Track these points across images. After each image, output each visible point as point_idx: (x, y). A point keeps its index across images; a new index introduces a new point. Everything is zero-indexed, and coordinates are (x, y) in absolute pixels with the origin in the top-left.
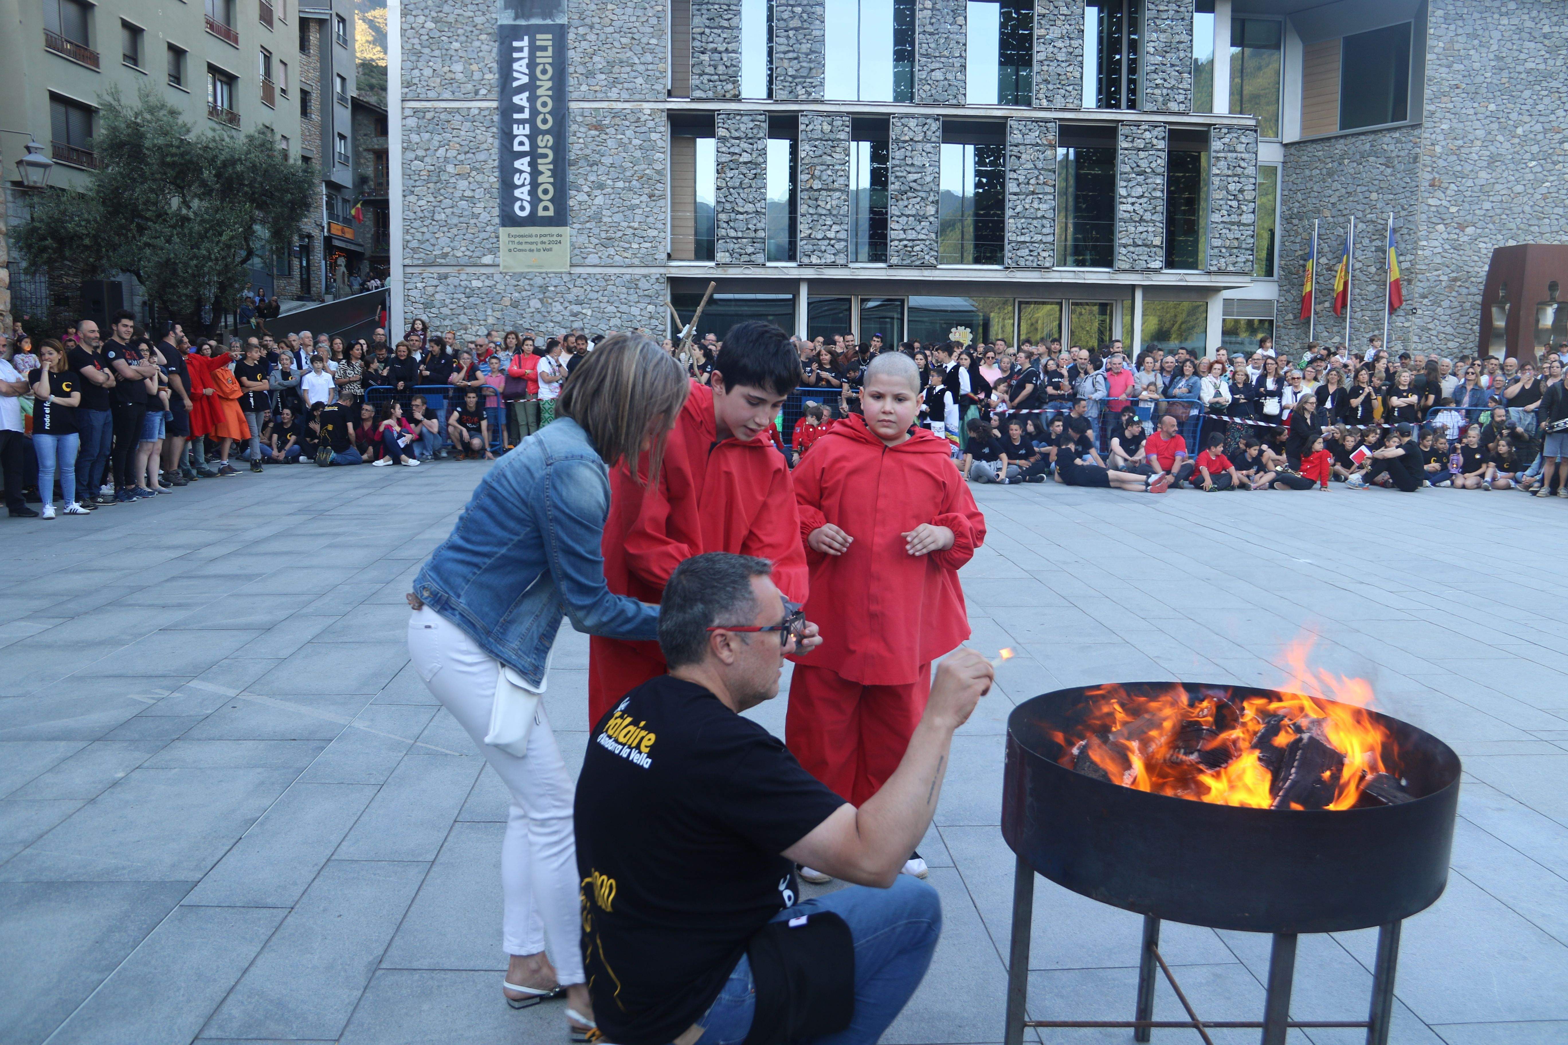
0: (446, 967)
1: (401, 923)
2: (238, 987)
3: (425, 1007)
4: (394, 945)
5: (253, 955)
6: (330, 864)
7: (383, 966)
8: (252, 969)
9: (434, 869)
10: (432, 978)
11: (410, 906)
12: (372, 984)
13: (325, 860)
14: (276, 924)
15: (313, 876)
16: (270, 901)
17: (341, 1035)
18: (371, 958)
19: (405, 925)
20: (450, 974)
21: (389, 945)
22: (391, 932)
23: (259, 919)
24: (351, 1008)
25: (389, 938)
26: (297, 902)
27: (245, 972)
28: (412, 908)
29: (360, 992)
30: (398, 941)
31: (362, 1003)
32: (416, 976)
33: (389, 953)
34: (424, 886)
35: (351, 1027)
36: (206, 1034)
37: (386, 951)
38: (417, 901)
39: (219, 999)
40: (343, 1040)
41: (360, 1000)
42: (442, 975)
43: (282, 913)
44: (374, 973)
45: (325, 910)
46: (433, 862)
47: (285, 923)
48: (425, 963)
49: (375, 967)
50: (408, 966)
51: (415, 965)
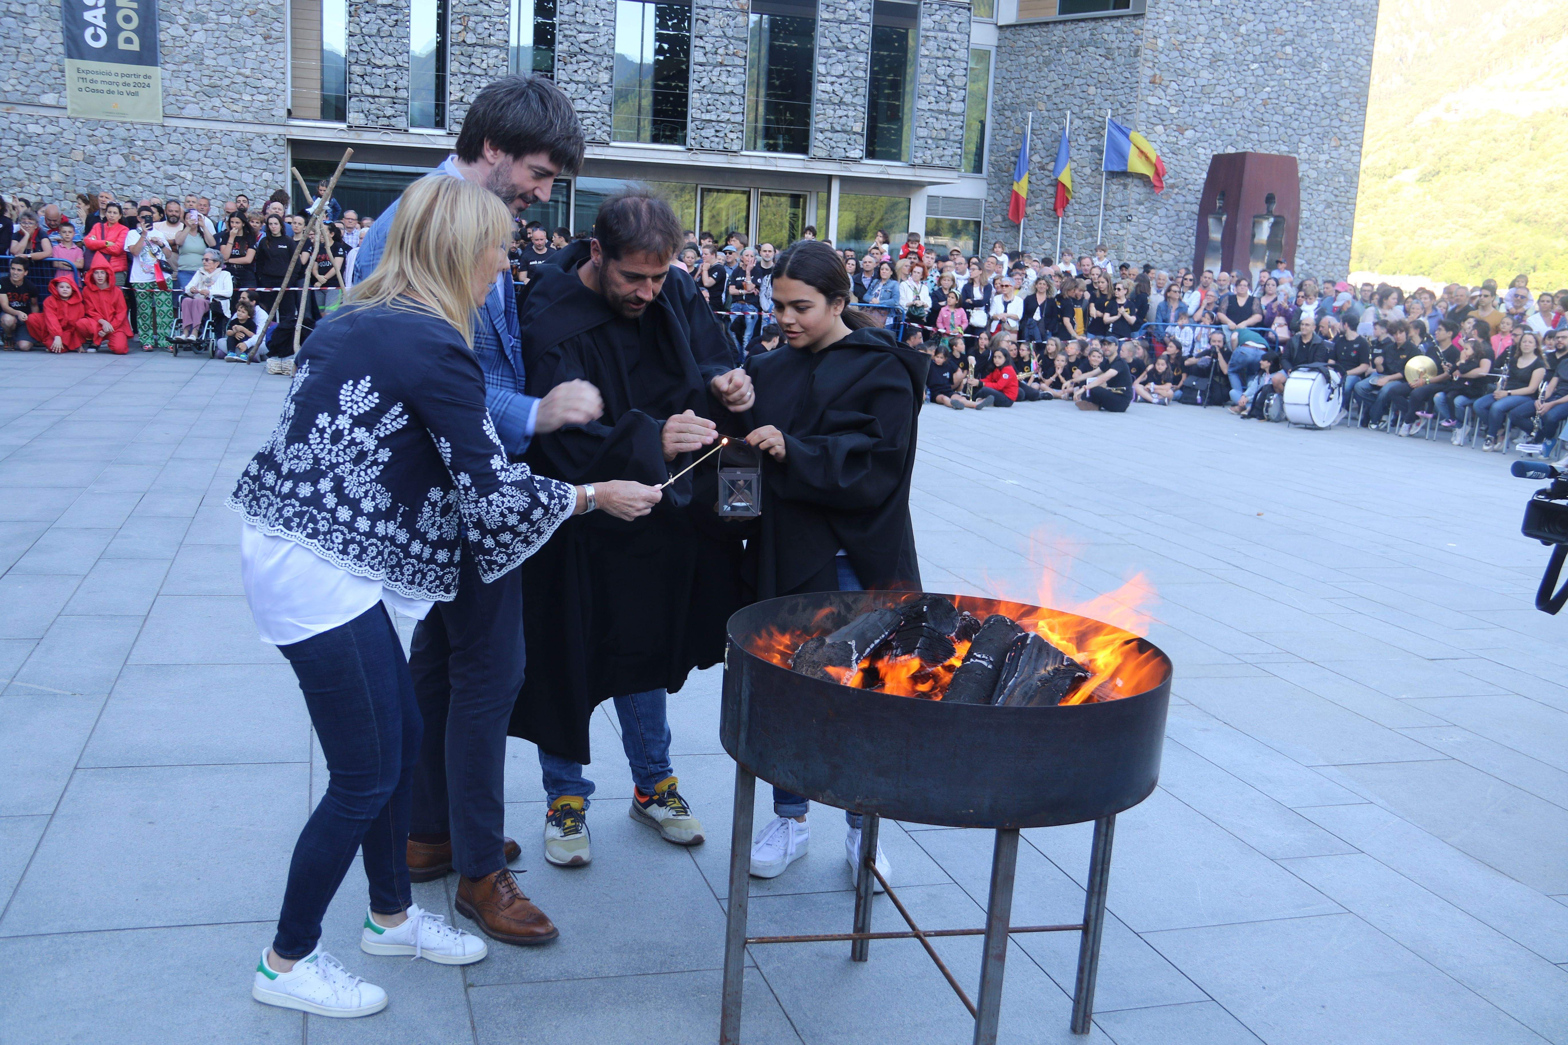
0: (83, 928)
1: (18, 885)
3: (61, 974)
4: (12, 909)
9: (55, 822)
10: (66, 942)
11: (28, 865)
19: (24, 887)
20: (89, 936)
21: (6, 910)
22: (8, 896)
25: (5, 902)
28: (31, 868)
30: (16, 906)
32: (46, 942)
33: (6, 920)
34: (44, 842)
38: (36, 859)
42: (79, 937)
46: (53, 815)
48: (56, 927)
50: (33, 931)
51: (43, 930)
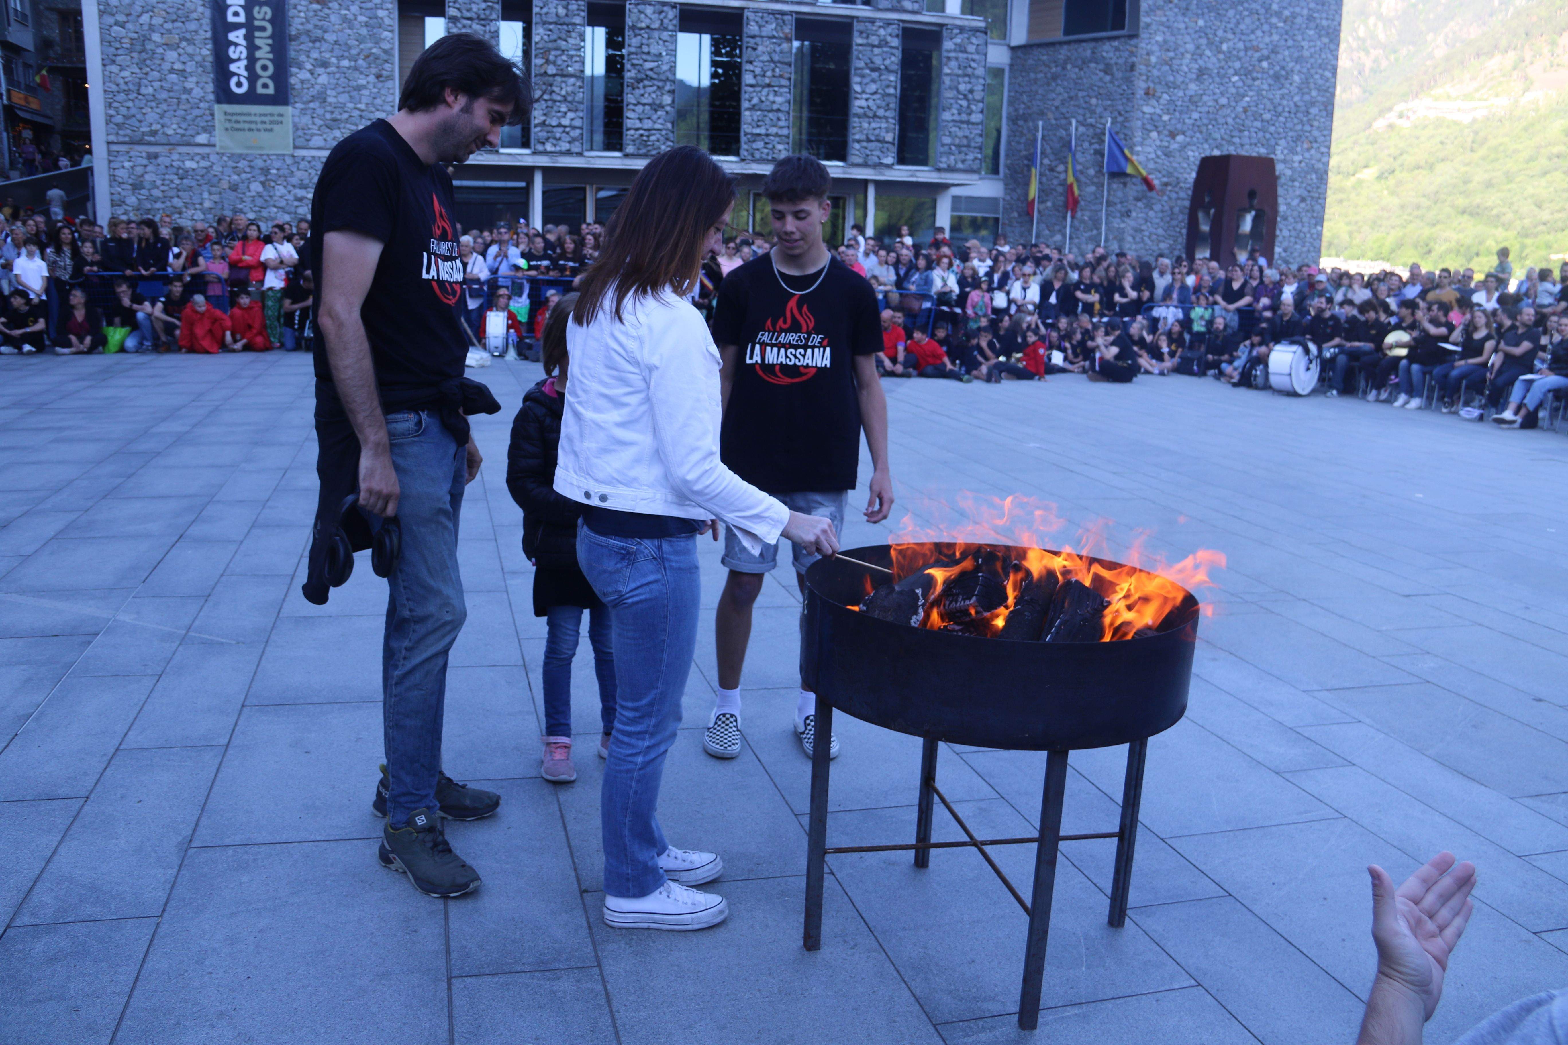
0: (259, 841)
1: (205, 804)
2: (44, 875)
3: (244, 879)
4: (201, 824)
5: (55, 845)
6: (119, 753)
7: (194, 844)
8: (56, 857)
9: (230, 751)
10: (246, 852)
11: (211, 787)
12: (185, 862)
13: (113, 750)
14: (73, 814)
15: (104, 766)
16: (61, 792)
17: (164, 911)
18: (180, 838)
19: (209, 805)
20: (263, 848)
21: (197, 825)
22: (197, 813)
23: (54, 810)
24: (168, 886)
25: (195, 818)
26: (91, 792)
27: (48, 861)
28: (214, 790)
29: (175, 871)
30: (204, 821)
31: (179, 880)
32: (230, 852)
33: (197, 833)
34: (222, 768)
35: (172, 904)
36: (18, 922)
37: (194, 831)
38: (218, 782)
39: (26, 889)
40: (166, 915)
41: (176, 877)
42: (256, 849)
43: (77, 804)
44: (186, 851)
45: (123, 797)
46: (227, 745)
47: (82, 812)
48: (237, 839)
49: (187, 846)
50: (219, 843)
51: (227, 841)
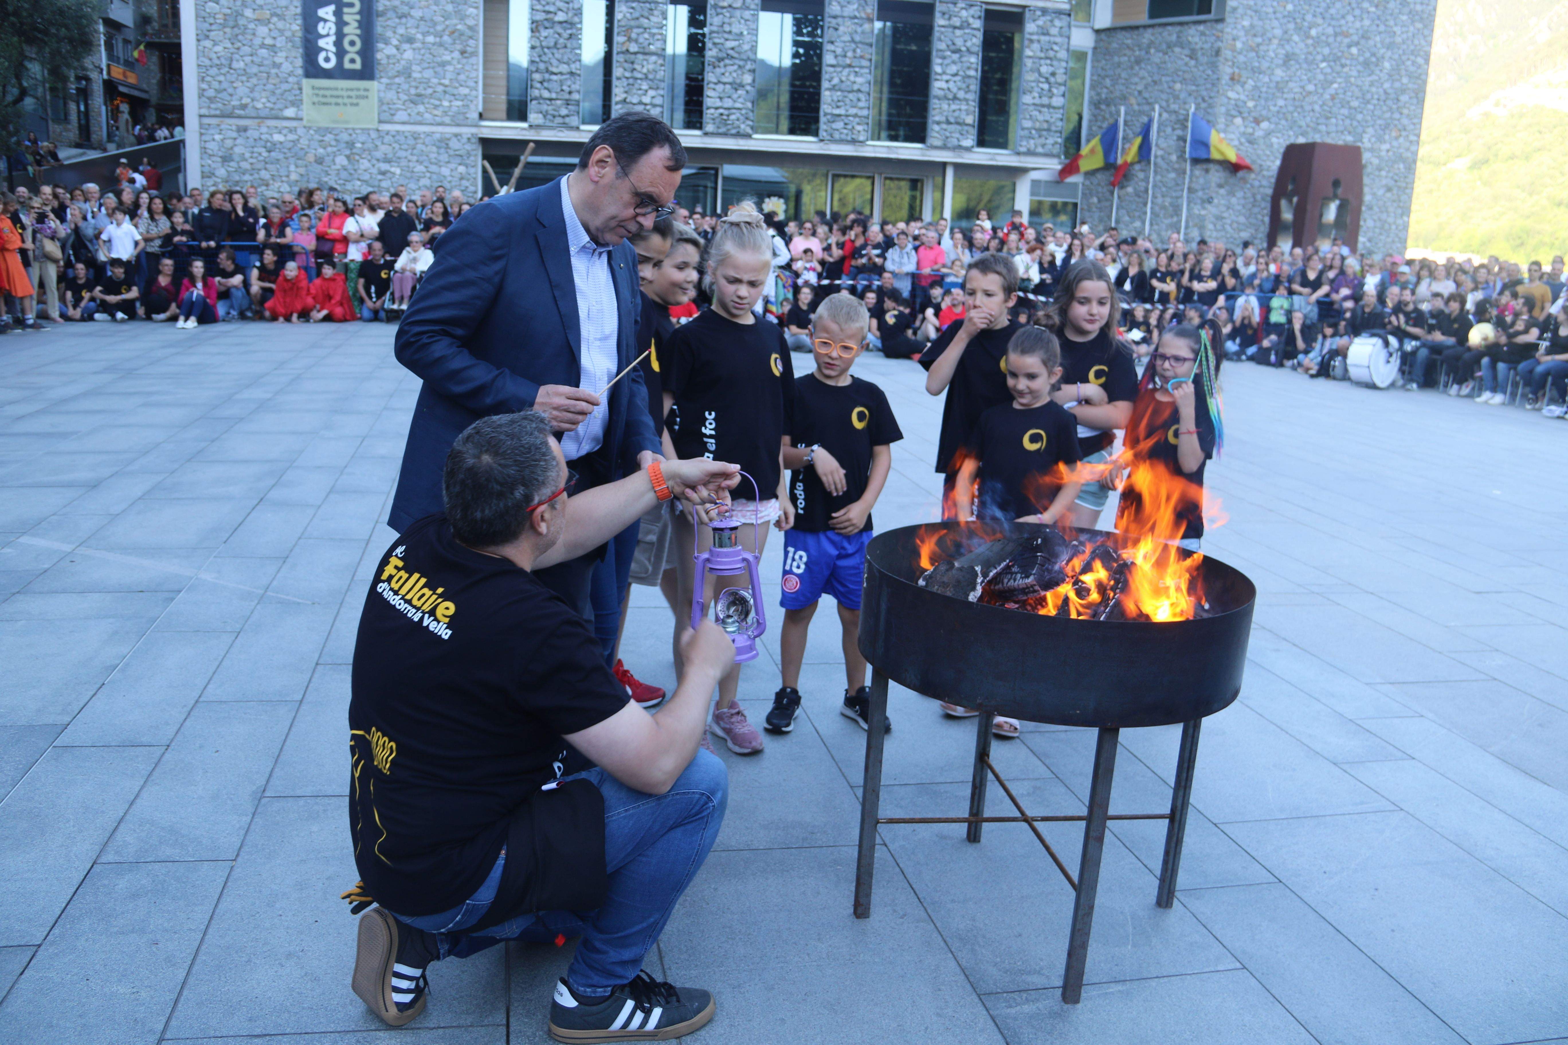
1: (279, 756)
2: (128, 817)
3: (315, 828)
4: (275, 775)
5: (137, 789)
6: (198, 705)
7: (267, 794)
8: (138, 801)
9: (304, 707)
10: (317, 804)
11: (285, 741)
12: (259, 810)
13: (193, 702)
14: (156, 760)
15: (184, 717)
16: (145, 740)
17: (237, 855)
18: (254, 788)
19: (283, 758)
20: (333, 800)
21: (270, 775)
22: (271, 765)
23: (137, 757)
24: (243, 832)
25: (269, 769)
26: (172, 741)
27: (131, 804)
28: (287, 743)
29: (249, 818)
30: (278, 772)
31: (252, 827)
32: (302, 802)
33: (271, 783)
34: (296, 723)
35: (245, 849)
36: (104, 859)
37: (268, 781)
38: (291, 736)
39: (111, 828)
40: (239, 859)
41: (250, 824)
42: (326, 800)
43: (158, 751)
44: (260, 800)
45: (201, 747)
46: (301, 701)
47: (163, 759)
48: (308, 791)
49: (260, 795)
50: (292, 794)
51: (299, 792)
